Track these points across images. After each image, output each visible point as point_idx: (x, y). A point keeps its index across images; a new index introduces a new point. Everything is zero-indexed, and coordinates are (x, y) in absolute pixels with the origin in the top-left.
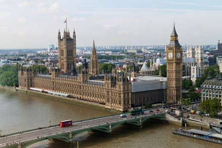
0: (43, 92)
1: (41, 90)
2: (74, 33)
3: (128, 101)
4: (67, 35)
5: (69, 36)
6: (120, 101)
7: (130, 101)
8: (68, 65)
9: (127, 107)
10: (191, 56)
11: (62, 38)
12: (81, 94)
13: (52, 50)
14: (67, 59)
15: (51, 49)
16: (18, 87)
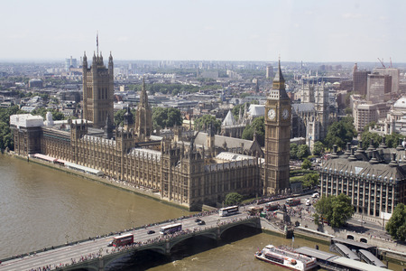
0: (56, 162)
1: (52, 159)
2: (111, 58)
3: (199, 190)
4: (98, 61)
5: (102, 63)
6: (186, 191)
7: (203, 190)
8: (99, 113)
9: (197, 200)
10: (308, 100)
11: (89, 67)
12: (120, 172)
13: (72, 69)
14: (99, 104)
15: (72, 67)
16: (13, 150)
